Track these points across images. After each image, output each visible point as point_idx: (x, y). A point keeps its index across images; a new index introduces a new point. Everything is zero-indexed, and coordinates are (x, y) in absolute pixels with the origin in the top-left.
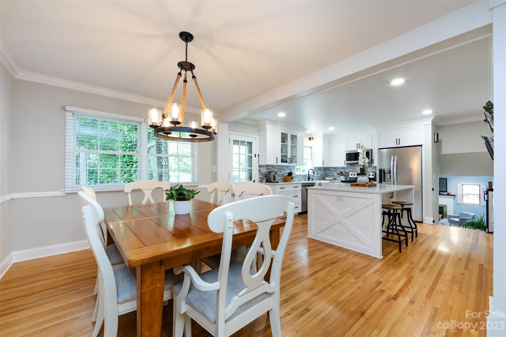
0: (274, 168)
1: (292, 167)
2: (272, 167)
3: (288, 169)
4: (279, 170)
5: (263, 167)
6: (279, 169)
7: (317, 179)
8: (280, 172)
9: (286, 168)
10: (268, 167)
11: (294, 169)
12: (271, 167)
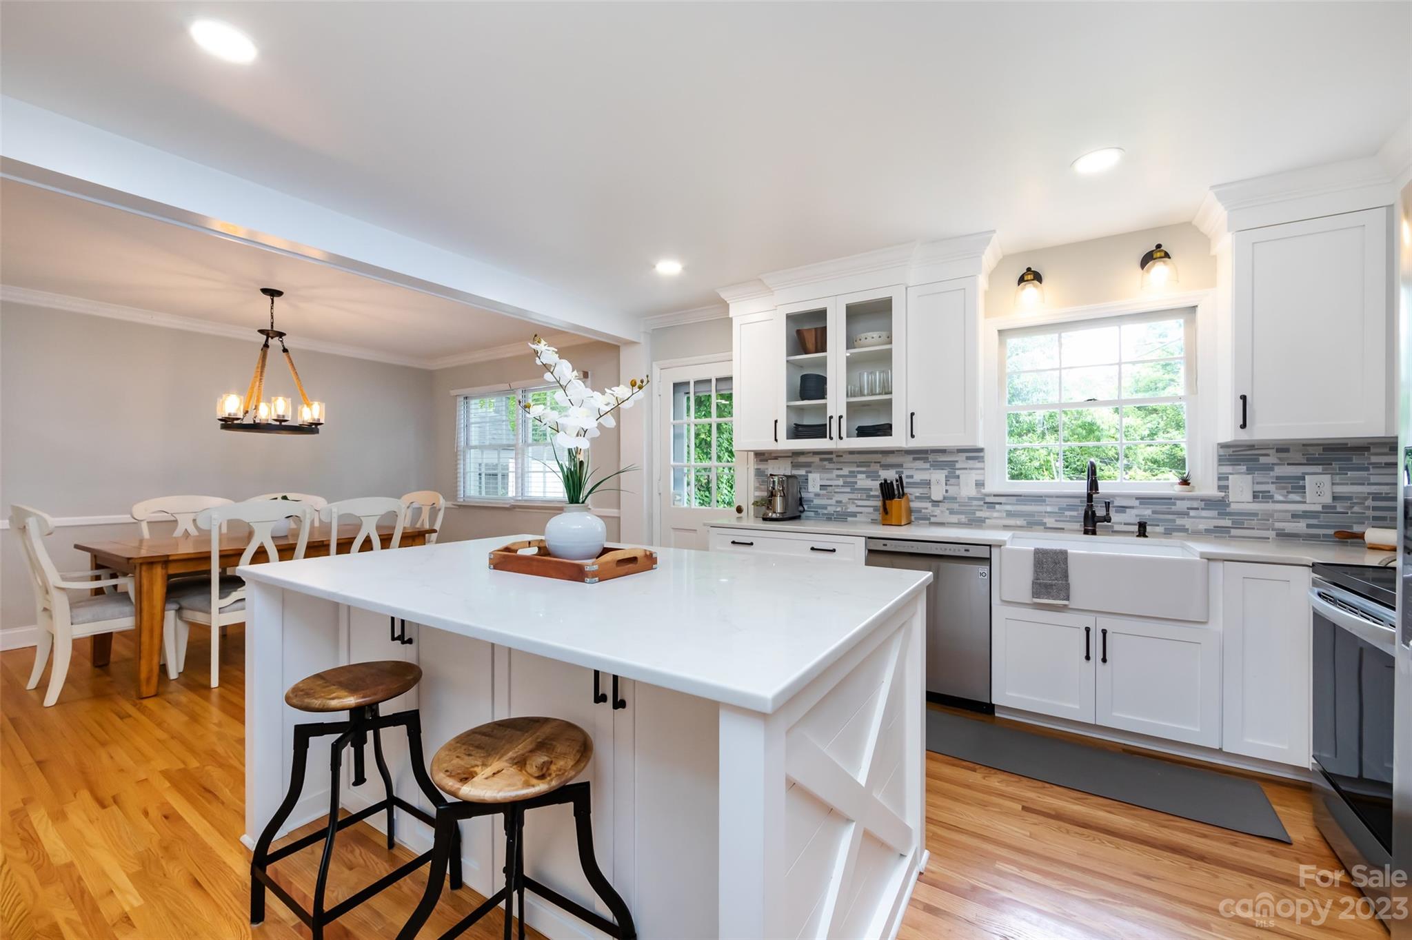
0: (830, 460)
1: (960, 451)
2: (821, 460)
3: (927, 465)
4: (863, 469)
5: (776, 458)
6: (858, 466)
7: (1271, 534)
8: (867, 477)
9: (910, 457)
10: (802, 459)
11: (979, 465)
12: (816, 459)
